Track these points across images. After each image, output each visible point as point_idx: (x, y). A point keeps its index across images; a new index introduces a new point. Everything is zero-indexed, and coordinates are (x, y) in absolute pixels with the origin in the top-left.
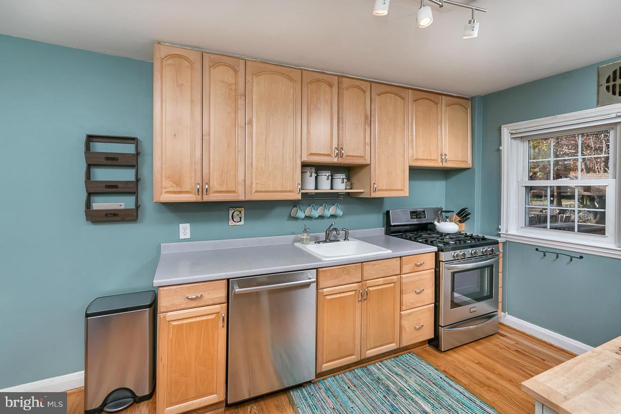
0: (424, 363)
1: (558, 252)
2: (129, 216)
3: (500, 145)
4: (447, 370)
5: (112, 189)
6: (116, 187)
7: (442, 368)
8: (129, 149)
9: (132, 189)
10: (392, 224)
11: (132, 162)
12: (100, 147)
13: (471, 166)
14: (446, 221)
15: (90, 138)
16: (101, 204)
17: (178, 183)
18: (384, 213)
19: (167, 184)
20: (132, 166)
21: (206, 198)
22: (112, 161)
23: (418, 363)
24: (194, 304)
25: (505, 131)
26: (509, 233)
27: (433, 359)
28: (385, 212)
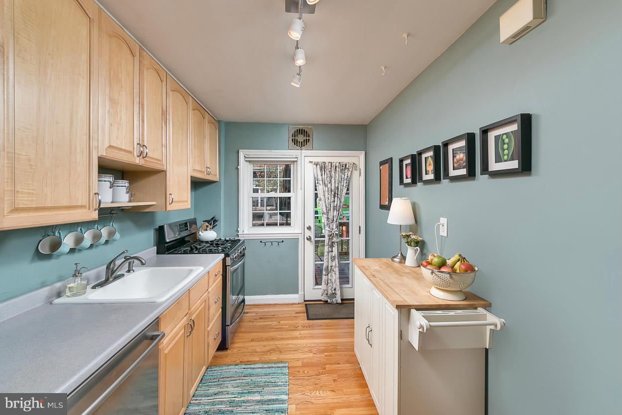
0: (224, 368)
1: (272, 240)
3: (238, 165)
4: (241, 360)
7: (238, 361)
10: (168, 241)
13: (218, 180)
14: (206, 230)
18: (156, 230)
23: (221, 371)
25: (242, 154)
26: (244, 233)
27: (228, 360)
28: (158, 227)
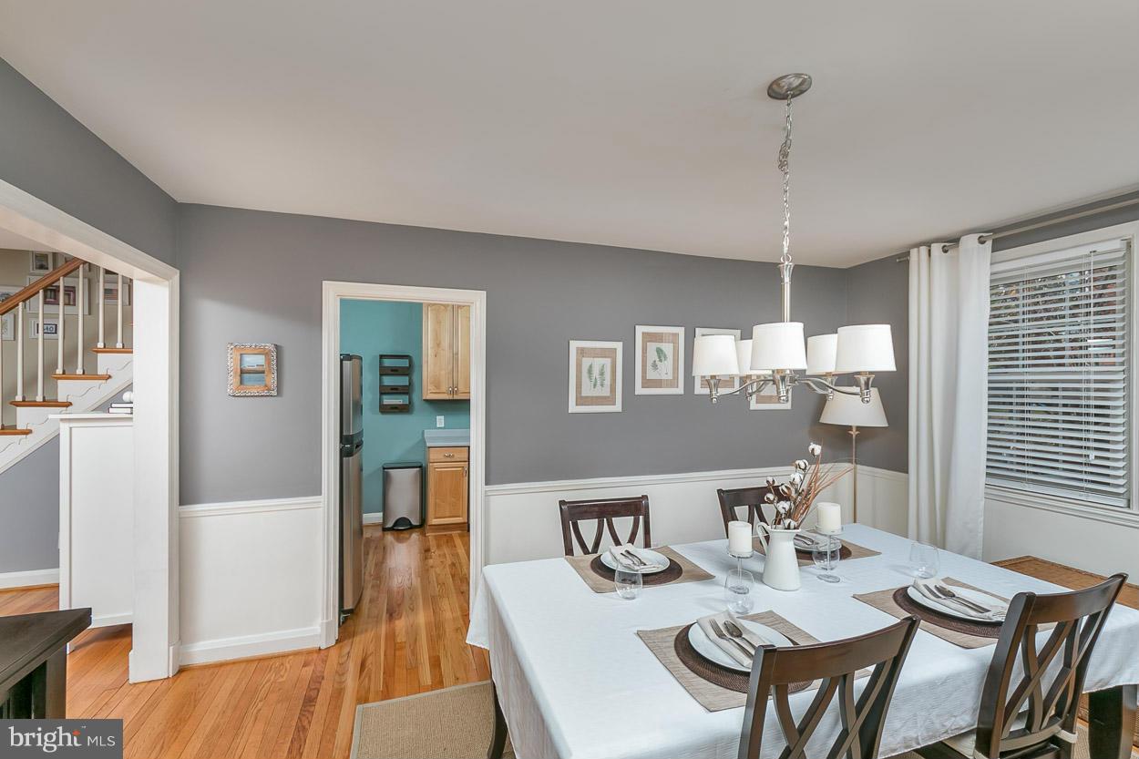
2: (404, 409)
5: (395, 390)
6: (396, 389)
8: (405, 363)
9: (406, 390)
11: (406, 371)
12: (387, 363)
15: (382, 357)
16: (388, 400)
17: (438, 386)
19: (431, 388)
20: (407, 375)
21: (456, 397)
22: (395, 371)
24: (449, 459)
